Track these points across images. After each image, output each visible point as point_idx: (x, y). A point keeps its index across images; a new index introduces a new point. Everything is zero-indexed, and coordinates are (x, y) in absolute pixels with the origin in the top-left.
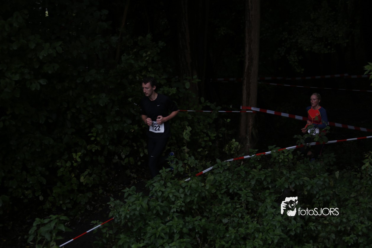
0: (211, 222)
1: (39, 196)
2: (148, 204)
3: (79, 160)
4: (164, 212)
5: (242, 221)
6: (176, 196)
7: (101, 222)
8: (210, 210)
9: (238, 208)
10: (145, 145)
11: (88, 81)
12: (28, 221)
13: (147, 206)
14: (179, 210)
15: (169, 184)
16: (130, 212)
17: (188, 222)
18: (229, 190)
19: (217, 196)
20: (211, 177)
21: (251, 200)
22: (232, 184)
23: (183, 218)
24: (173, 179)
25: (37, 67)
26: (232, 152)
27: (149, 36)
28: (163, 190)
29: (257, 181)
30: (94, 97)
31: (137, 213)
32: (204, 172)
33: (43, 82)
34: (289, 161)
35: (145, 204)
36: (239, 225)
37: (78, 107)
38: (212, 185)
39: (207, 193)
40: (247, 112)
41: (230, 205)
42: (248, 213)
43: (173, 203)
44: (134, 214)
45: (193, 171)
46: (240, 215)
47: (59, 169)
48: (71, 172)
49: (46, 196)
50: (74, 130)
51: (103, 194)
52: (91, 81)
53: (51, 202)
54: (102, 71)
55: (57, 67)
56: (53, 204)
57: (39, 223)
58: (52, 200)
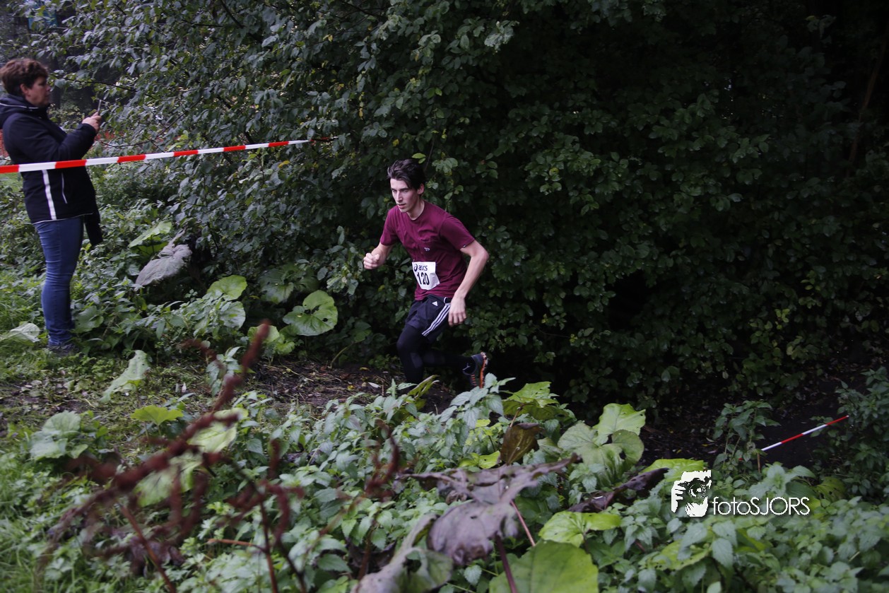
1: (722, 371)
3: (786, 321)
11: (805, 196)
12: (705, 407)
16: (879, 409)
30: (814, 221)
37: (786, 237)
44: (886, 414)
47: (754, 332)
48: (772, 339)
49: (733, 373)
50: (777, 274)
51: (823, 376)
52: (810, 196)
53: (740, 383)
54: (831, 179)
55: (758, 173)
56: (744, 385)
57: (730, 412)
58: (742, 379)
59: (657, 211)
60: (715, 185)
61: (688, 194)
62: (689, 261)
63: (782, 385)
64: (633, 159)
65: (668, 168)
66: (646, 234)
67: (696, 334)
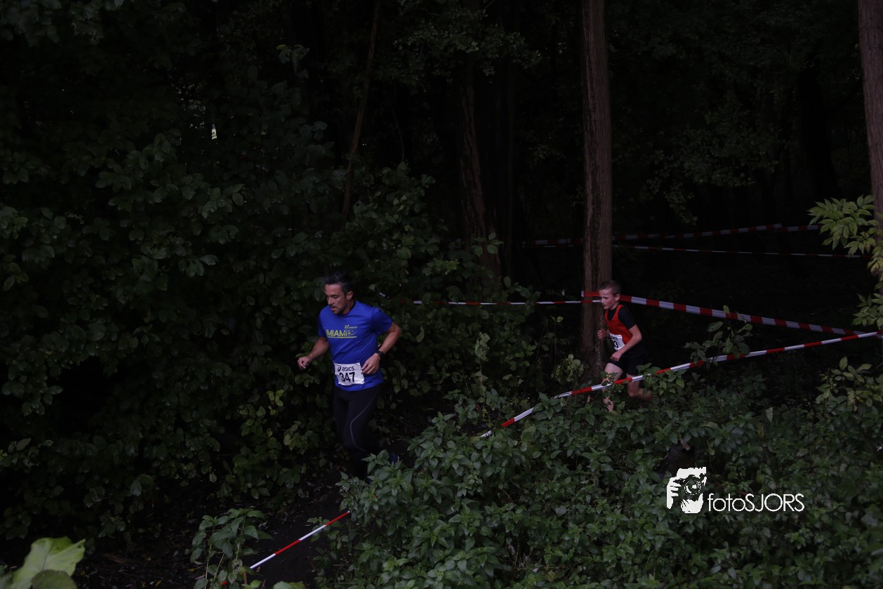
0: (533, 513)
1: (208, 474)
2: (413, 484)
4: (444, 498)
5: (593, 511)
6: (464, 466)
7: (325, 521)
8: (532, 491)
9: (585, 485)
10: (403, 370)
11: (292, 254)
12: (191, 522)
13: (411, 487)
14: (472, 493)
15: (451, 444)
16: (380, 500)
17: (491, 516)
18: (565, 451)
19: (544, 464)
20: (531, 429)
21: (608, 468)
22: (571, 439)
23: (481, 508)
24: (457, 434)
25: (199, 233)
26: (569, 380)
27: (403, 166)
28: (441, 455)
29: (618, 431)
30: (304, 284)
31: (393, 501)
32: (517, 418)
33: (209, 260)
34: (677, 392)
35: (406, 485)
36: (589, 518)
37: (275, 304)
38: (532, 444)
39: (523, 458)
40: (594, 301)
41: (568, 480)
42: (604, 495)
43: (461, 479)
44: (388, 504)
45: (496, 418)
46: (588, 498)
47: (245, 421)
48: (265, 428)
49: (221, 473)
50: (269, 348)
51: (327, 466)
52: (297, 254)
53: (231, 485)
54: (319, 234)
55: (234, 231)
56: (235, 488)
57: (211, 525)
58: (233, 481)
59: (113, 278)
60: (184, 245)
61: (150, 257)
62: (158, 339)
63: (280, 484)
64: (71, 216)
65: (124, 224)
66: (100, 308)
67: (175, 430)
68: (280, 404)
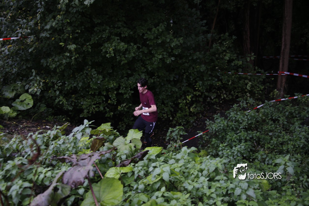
0: (262, 134)
1: (170, 117)
2: (227, 124)
4: (236, 128)
5: (280, 135)
6: (243, 120)
7: (202, 132)
8: (262, 128)
9: (278, 127)
10: (224, 92)
11: (195, 58)
12: (165, 130)
13: (227, 125)
14: (244, 127)
15: (239, 113)
16: (218, 127)
17: (250, 134)
18: (272, 117)
19: (266, 120)
20: (263, 110)
21: (286, 123)
22: (274, 114)
23: (247, 132)
24: (240, 110)
25: (170, 51)
26: (275, 97)
27: (227, 34)
28: (236, 116)
29: (289, 112)
31: (221, 128)
32: (258, 107)
33: (173, 59)
34: (308, 102)
35: (225, 123)
36: (279, 137)
37: (189, 72)
38: (263, 114)
39: (260, 118)
40: (282, 74)
41: (273, 126)
42: (283, 130)
43: (241, 123)
44: (220, 129)
45: (252, 107)
46: (279, 131)
47: (180, 104)
48: (186, 106)
49: (173, 117)
50: (187, 84)
51: (202, 117)
52: (196, 58)
53: (176, 121)
54: (203, 53)
55: (180, 50)
56: (177, 122)
57: (171, 130)
58: (176, 120)
59: (147, 63)
60: (166, 54)
61: (157, 57)
62: (158, 80)
63: (189, 121)
64: (138, 45)
65: (151, 48)
66: (144, 71)
67: (161, 105)
68: (190, 100)
